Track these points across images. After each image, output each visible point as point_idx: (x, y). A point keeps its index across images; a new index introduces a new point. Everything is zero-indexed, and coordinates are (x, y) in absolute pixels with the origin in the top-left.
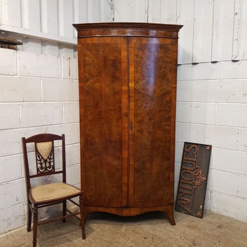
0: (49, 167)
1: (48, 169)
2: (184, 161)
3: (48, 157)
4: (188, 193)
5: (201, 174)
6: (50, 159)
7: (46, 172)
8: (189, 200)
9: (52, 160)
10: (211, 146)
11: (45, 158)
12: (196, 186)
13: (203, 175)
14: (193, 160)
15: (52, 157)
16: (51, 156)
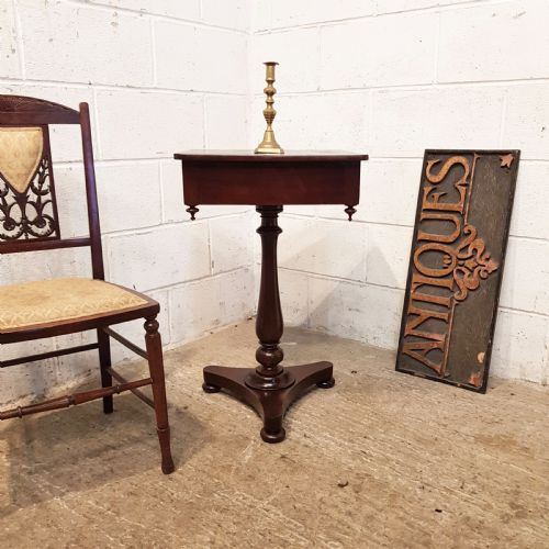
0: (39, 222)
1: (34, 228)
2: (423, 216)
3: (31, 185)
4: (438, 315)
5: (480, 251)
6: (39, 193)
7: (27, 240)
8: (440, 338)
9: (49, 196)
10: (516, 155)
11: (20, 187)
12: (465, 292)
13: (487, 255)
14: (455, 207)
15: (45, 186)
16: (41, 182)
